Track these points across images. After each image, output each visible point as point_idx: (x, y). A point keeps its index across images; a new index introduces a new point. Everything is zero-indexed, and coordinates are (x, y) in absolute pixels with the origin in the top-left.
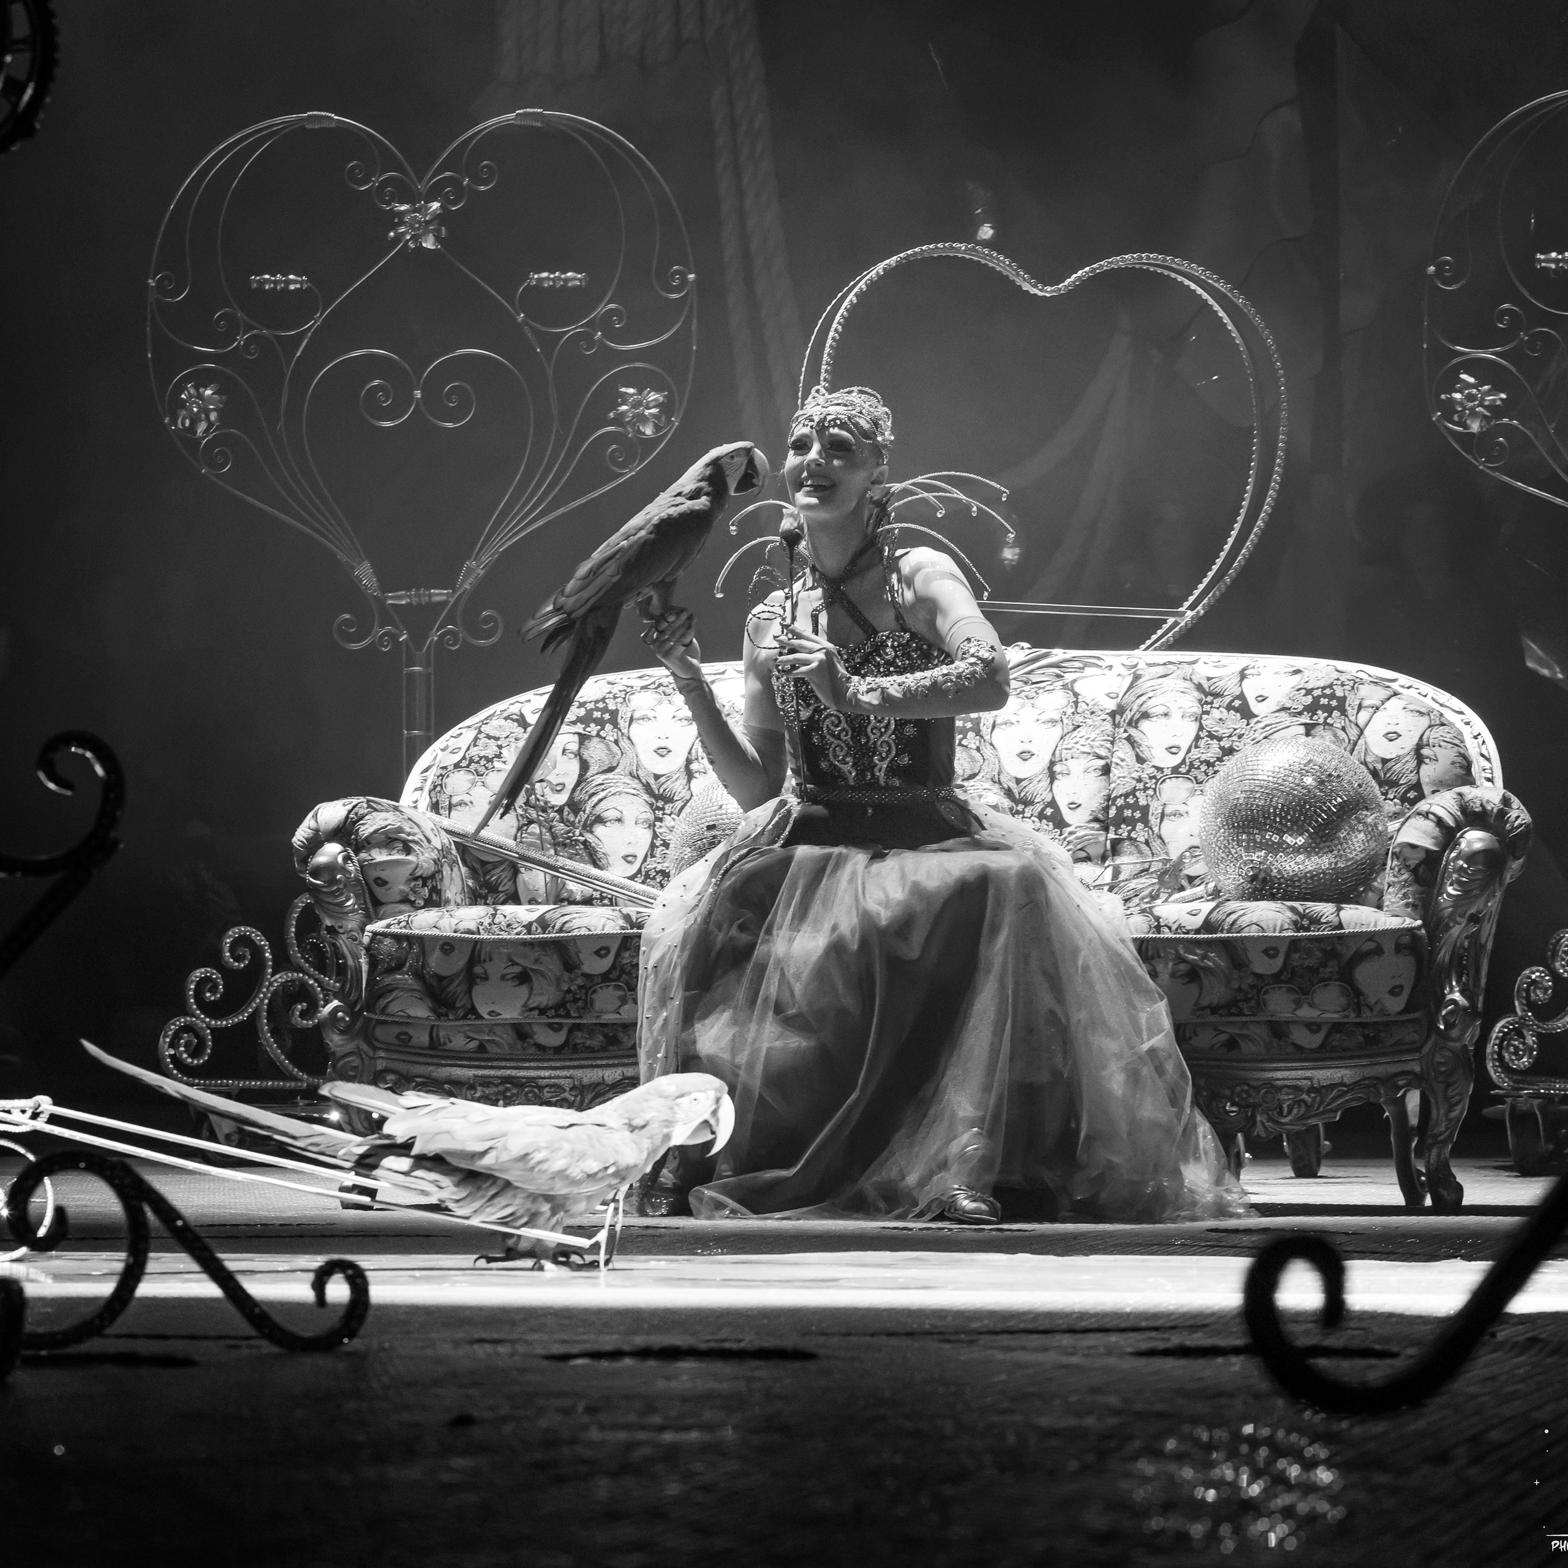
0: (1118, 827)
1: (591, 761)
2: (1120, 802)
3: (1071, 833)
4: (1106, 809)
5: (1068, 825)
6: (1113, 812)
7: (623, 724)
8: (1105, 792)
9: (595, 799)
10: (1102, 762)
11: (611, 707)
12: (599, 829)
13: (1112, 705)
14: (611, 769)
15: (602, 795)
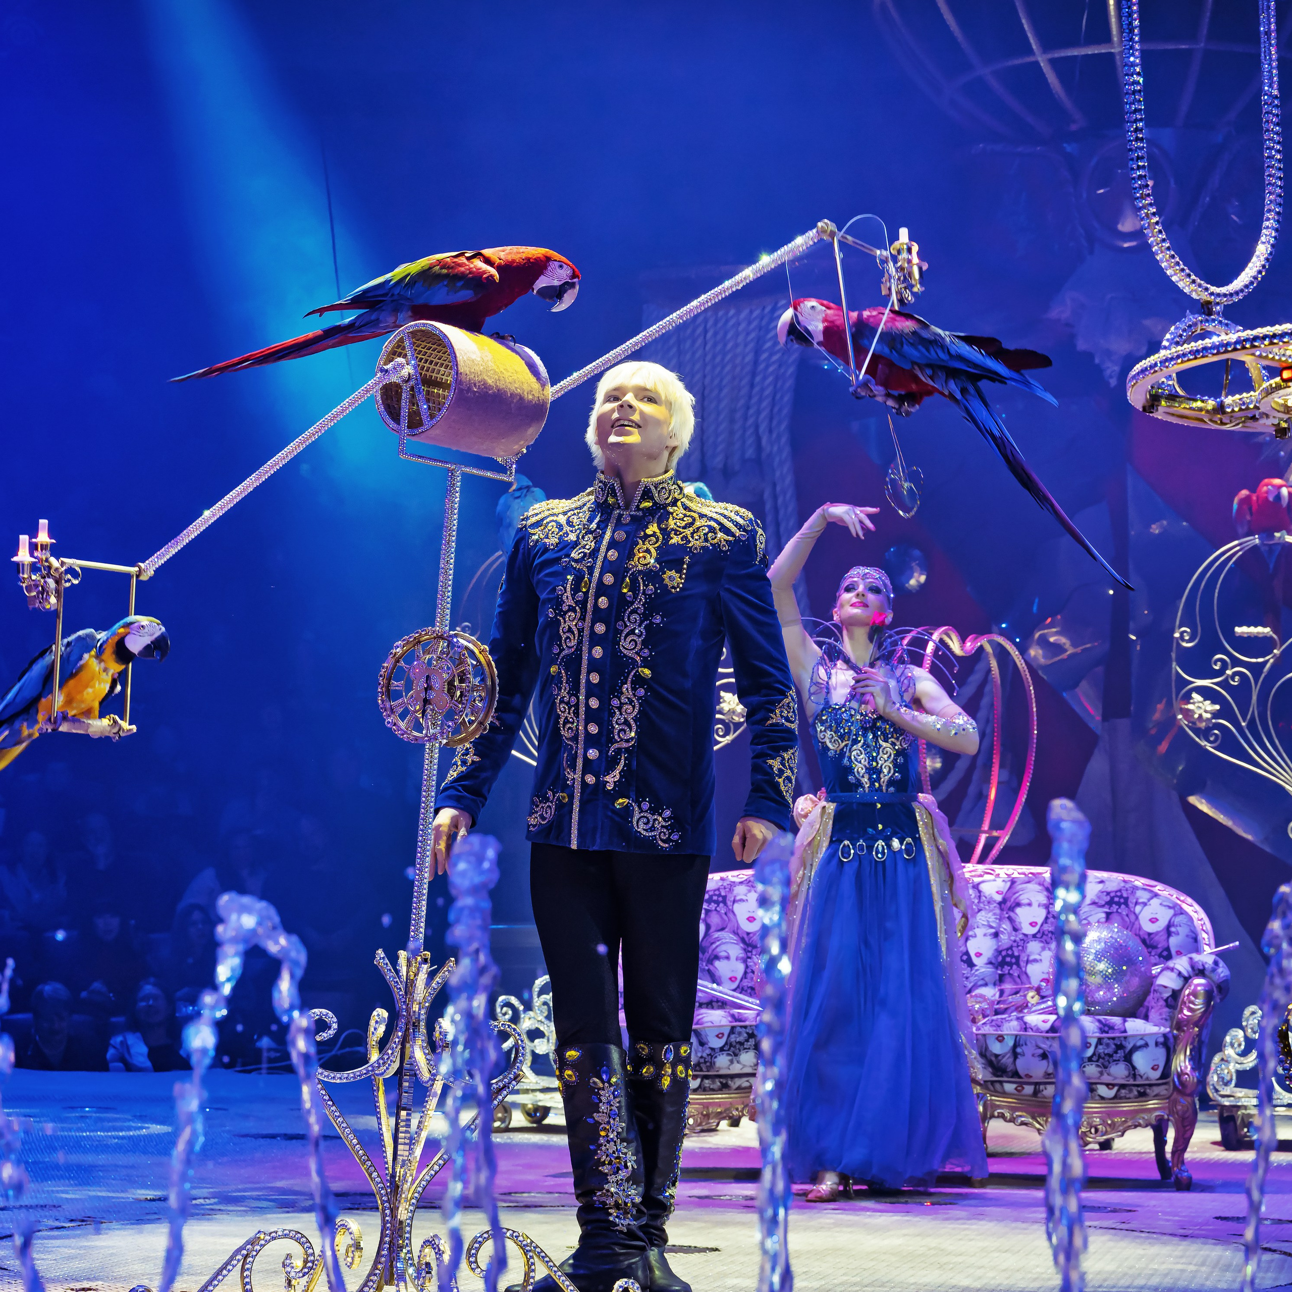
0: (1003, 967)
1: (712, 924)
2: (1004, 953)
3: (977, 970)
4: (996, 957)
5: (975, 966)
6: (1000, 959)
7: (729, 903)
8: (995, 947)
9: (714, 946)
10: (993, 931)
11: (723, 894)
12: (717, 963)
13: (999, 898)
14: (722, 929)
15: (718, 943)
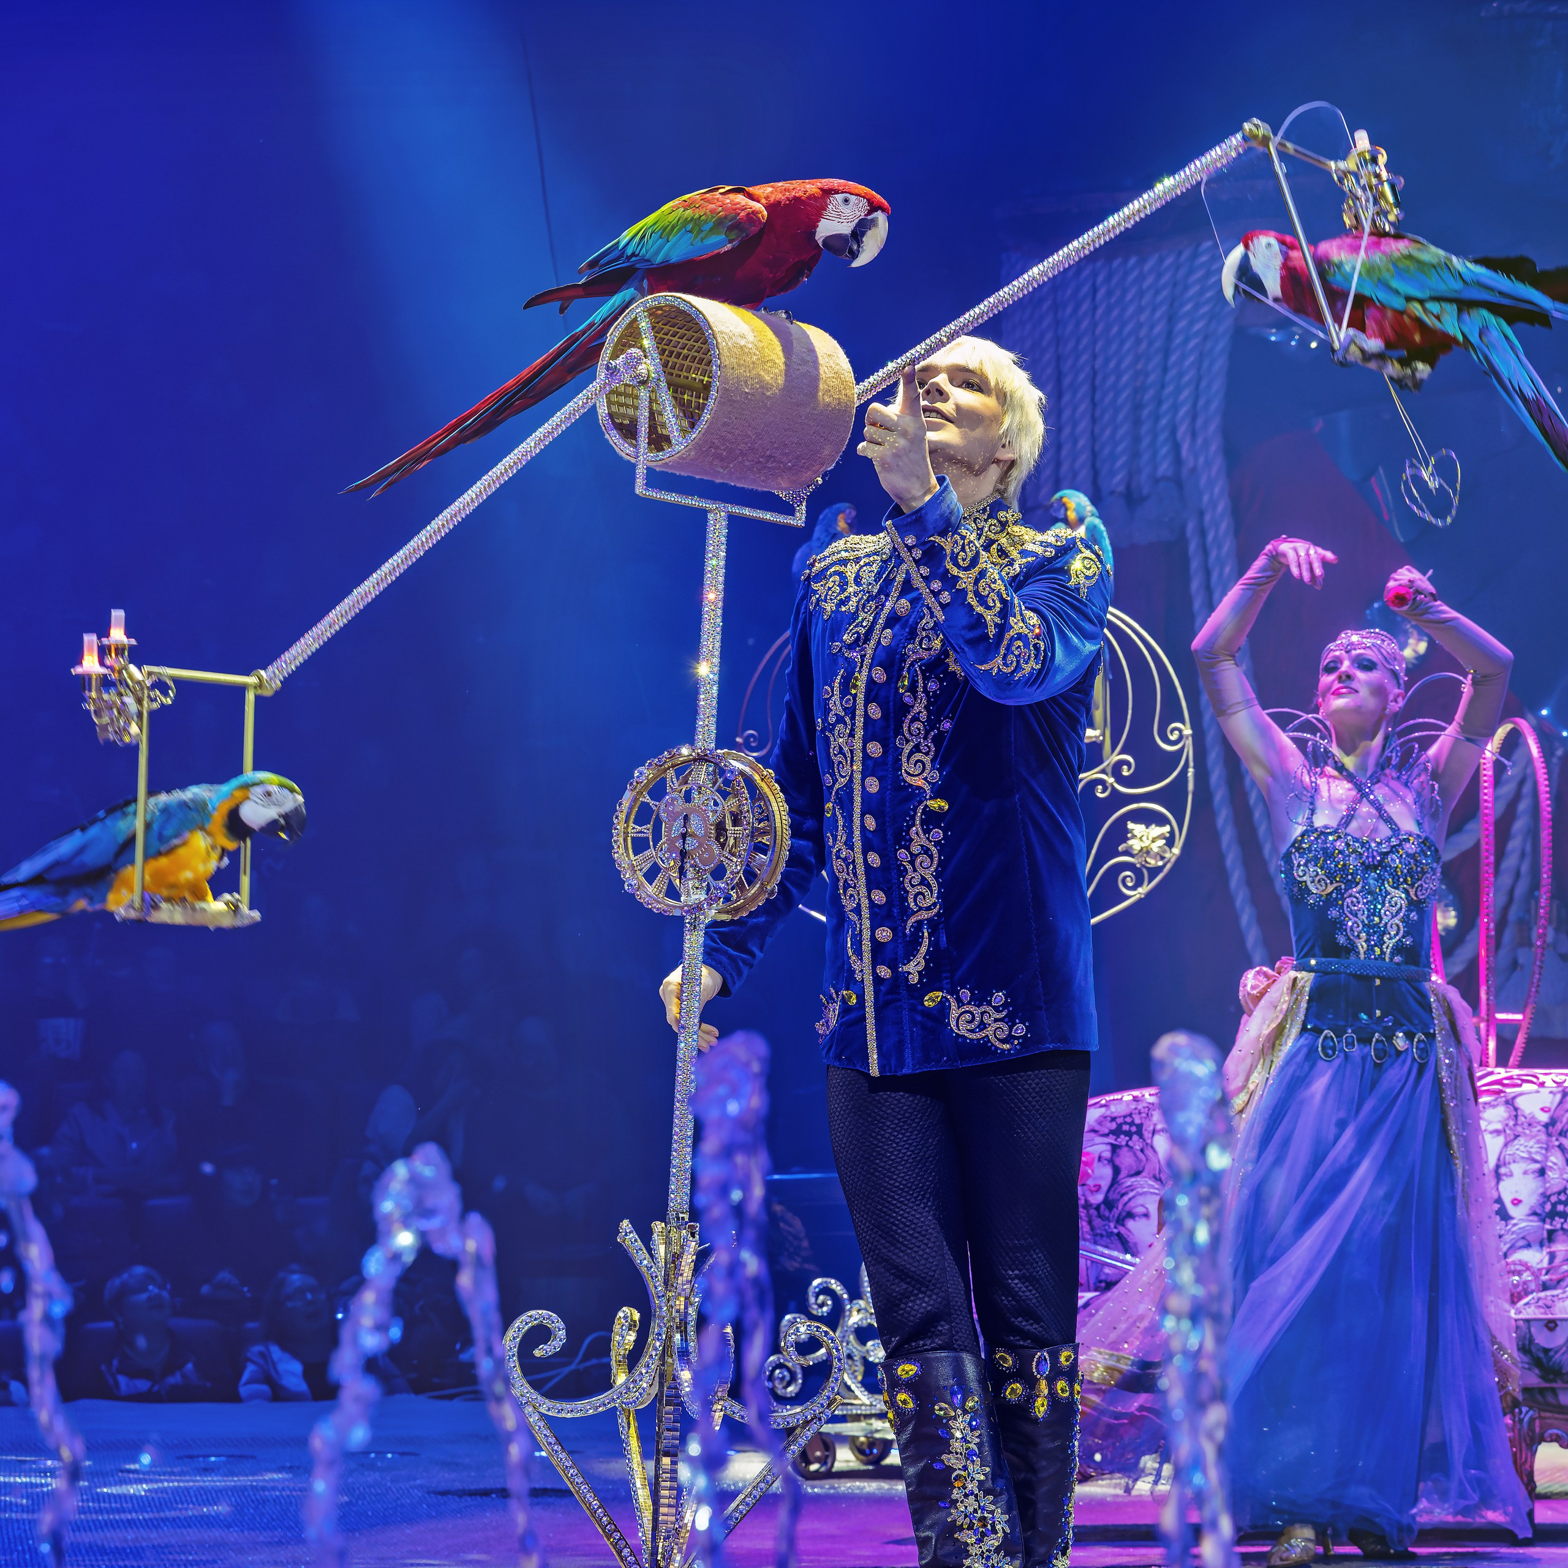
0: (1553, 1219)
1: (1122, 1167)
2: (1554, 1199)
3: (1515, 1225)
4: (1543, 1205)
5: (1512, 1218)
6: (1548, 1207)
7: (1147, 1135)
8: (1541, 1190)
9: (1126, 1198)
10: (1537, 1166)
11: (1137, 1121)
12: (1131, 1224)
13: (1544, 1118)
14: (1138, 1173)
15: (1131, 1194)
